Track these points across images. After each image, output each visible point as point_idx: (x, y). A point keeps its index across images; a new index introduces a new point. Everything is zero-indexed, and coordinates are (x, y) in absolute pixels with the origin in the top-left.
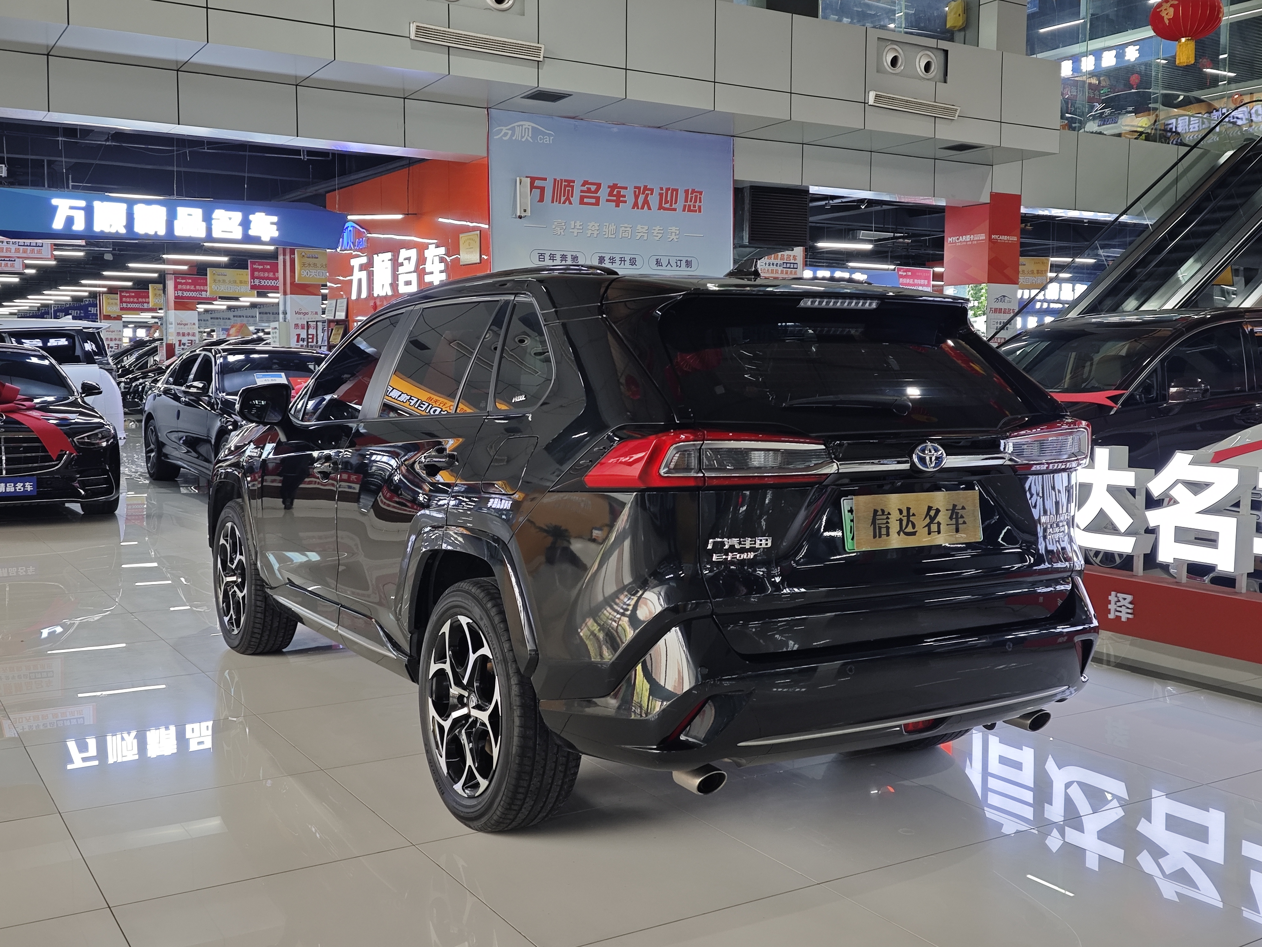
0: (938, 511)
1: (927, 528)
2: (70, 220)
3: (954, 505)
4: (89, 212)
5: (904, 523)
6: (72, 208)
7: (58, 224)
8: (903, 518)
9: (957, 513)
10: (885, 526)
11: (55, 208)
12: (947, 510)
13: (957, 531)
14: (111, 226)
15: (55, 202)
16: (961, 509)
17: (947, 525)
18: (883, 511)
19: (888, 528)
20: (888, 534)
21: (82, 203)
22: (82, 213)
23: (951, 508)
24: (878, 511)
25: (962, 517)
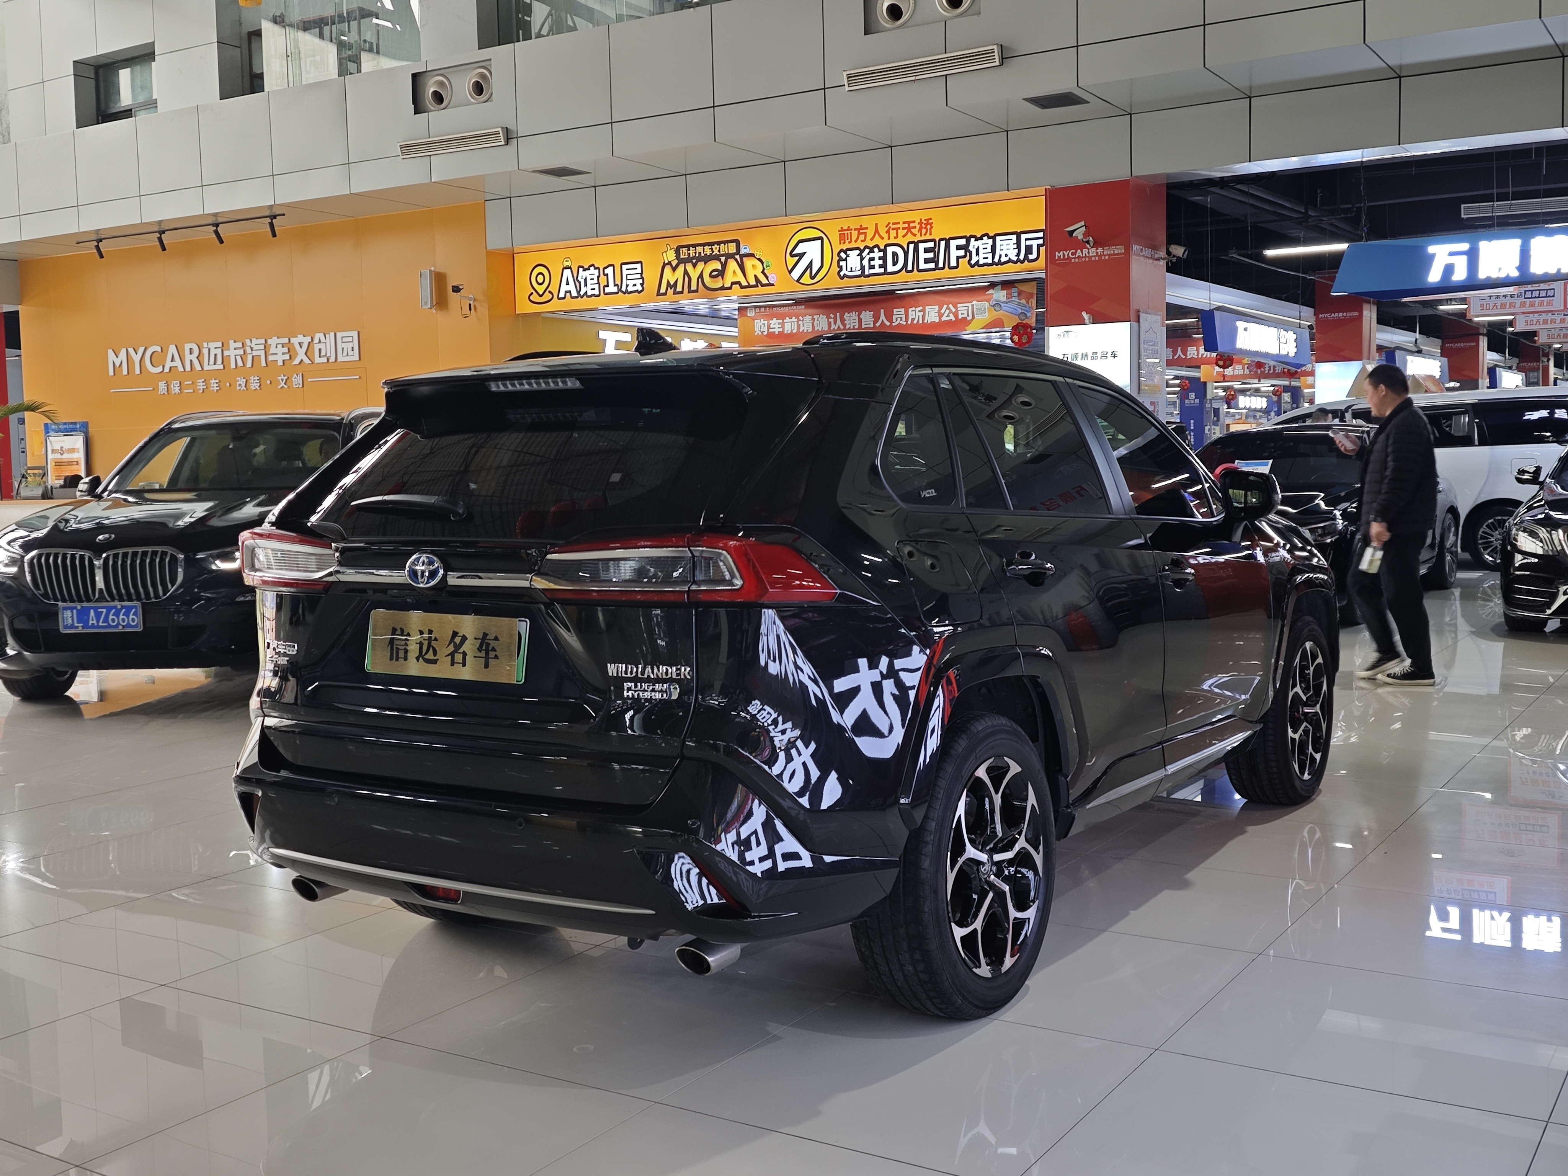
0: (464, 638)
1: (450, 657)
2: (1449, 269)
3: (484, 633)
4: (1473, 256)
5: (425, 648)
6: (1452, 254)
7: (1434, 276)
8: (423, 642)
9: (488, 644)
10: (403, 648)
11: (1433, 256)
12: (475, 639)
13: (487, 666)
14: (1500, 269)
15: (1431, 249)
16: (494, 640)
17: (475, 657)
18: (402, 631)
19: (406, 651)
20: (406, 659)
21: (1465, 246)
22: (1464, 258)
23: (481, 637)
24: (396, 630)
25: (494, 649)
